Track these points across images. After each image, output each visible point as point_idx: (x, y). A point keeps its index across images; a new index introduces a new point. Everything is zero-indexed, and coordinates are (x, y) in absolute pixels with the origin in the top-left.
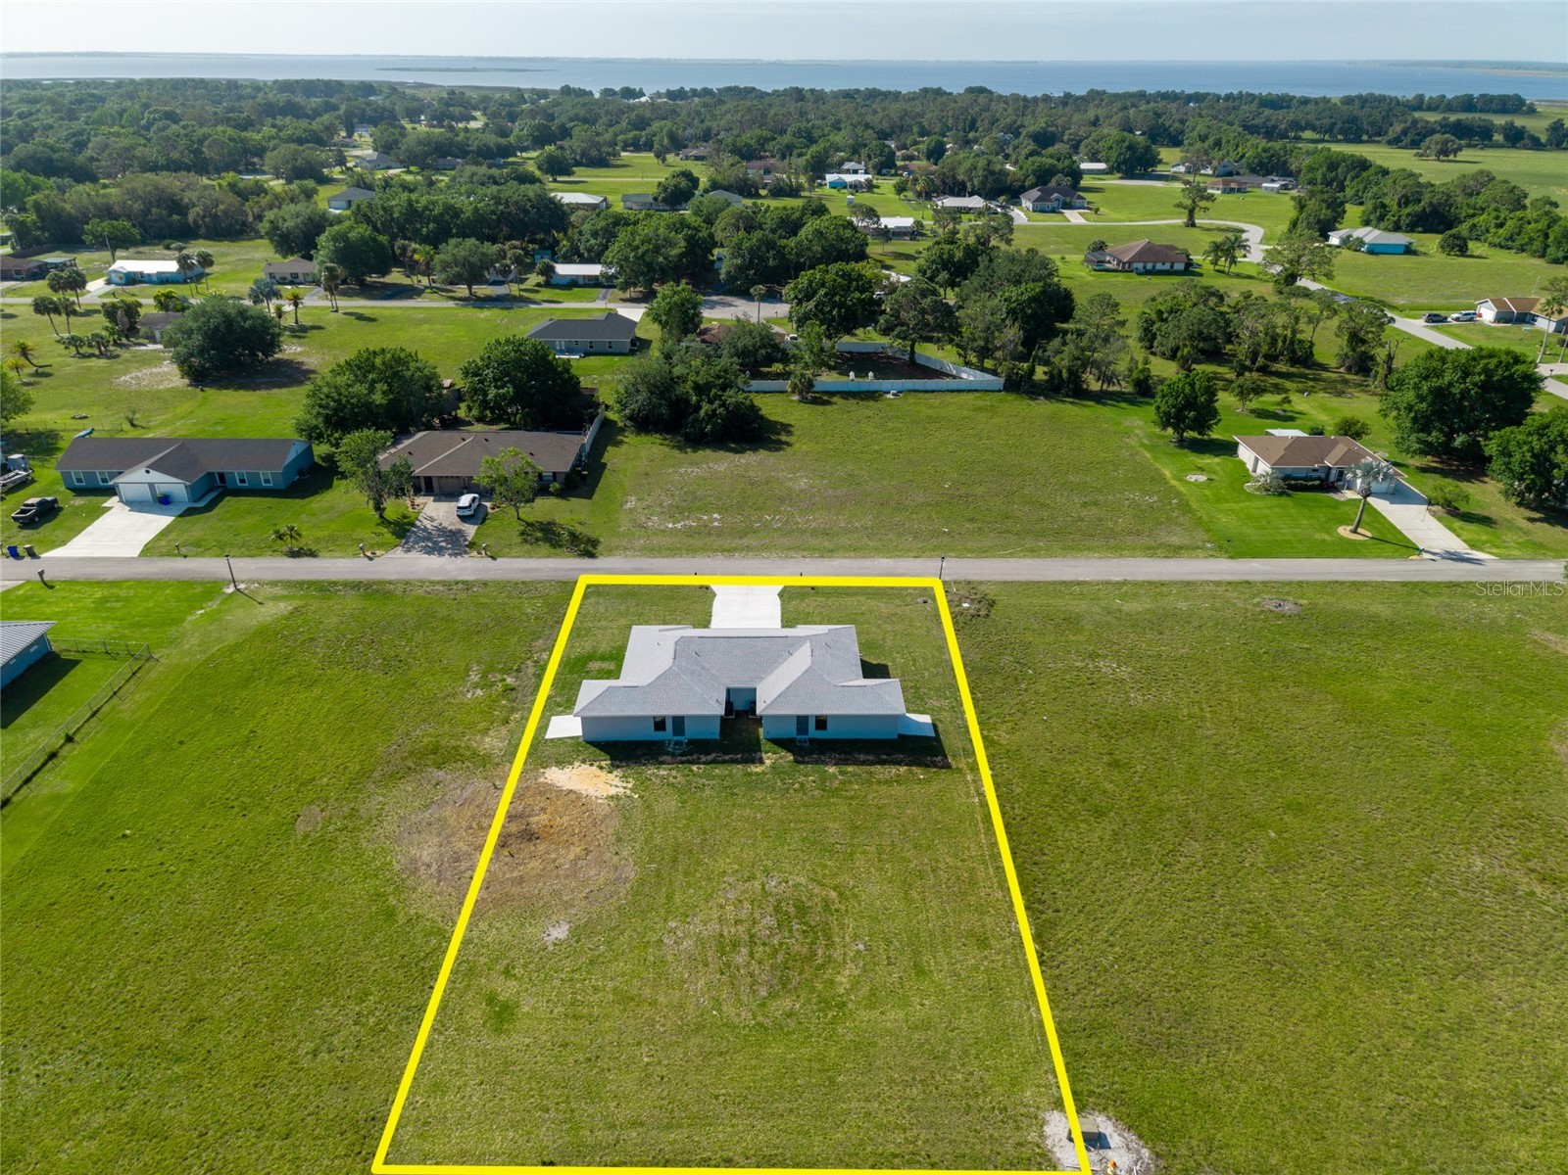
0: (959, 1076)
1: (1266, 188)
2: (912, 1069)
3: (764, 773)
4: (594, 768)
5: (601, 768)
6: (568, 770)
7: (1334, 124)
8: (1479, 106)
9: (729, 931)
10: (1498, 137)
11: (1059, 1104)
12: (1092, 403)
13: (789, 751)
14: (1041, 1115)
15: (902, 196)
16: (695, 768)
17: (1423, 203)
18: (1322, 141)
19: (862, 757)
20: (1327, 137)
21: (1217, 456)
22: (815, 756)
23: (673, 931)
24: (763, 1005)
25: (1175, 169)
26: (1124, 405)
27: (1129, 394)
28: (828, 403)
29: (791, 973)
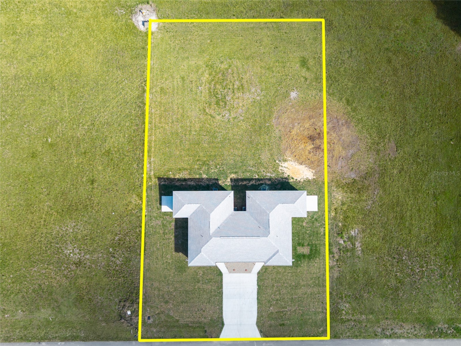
0: (177, 42)
2: (189, 44)
3: (231, 173)
4: (295, 178)
5: (292, 178)
6: (305, 177)
9: (240, 94)
11: (152, 33)
14: (157, 30)
16: (257, 177)
22: (211, 183)
23: (258, 95)
24: (230, 66)
29: (221, 78)
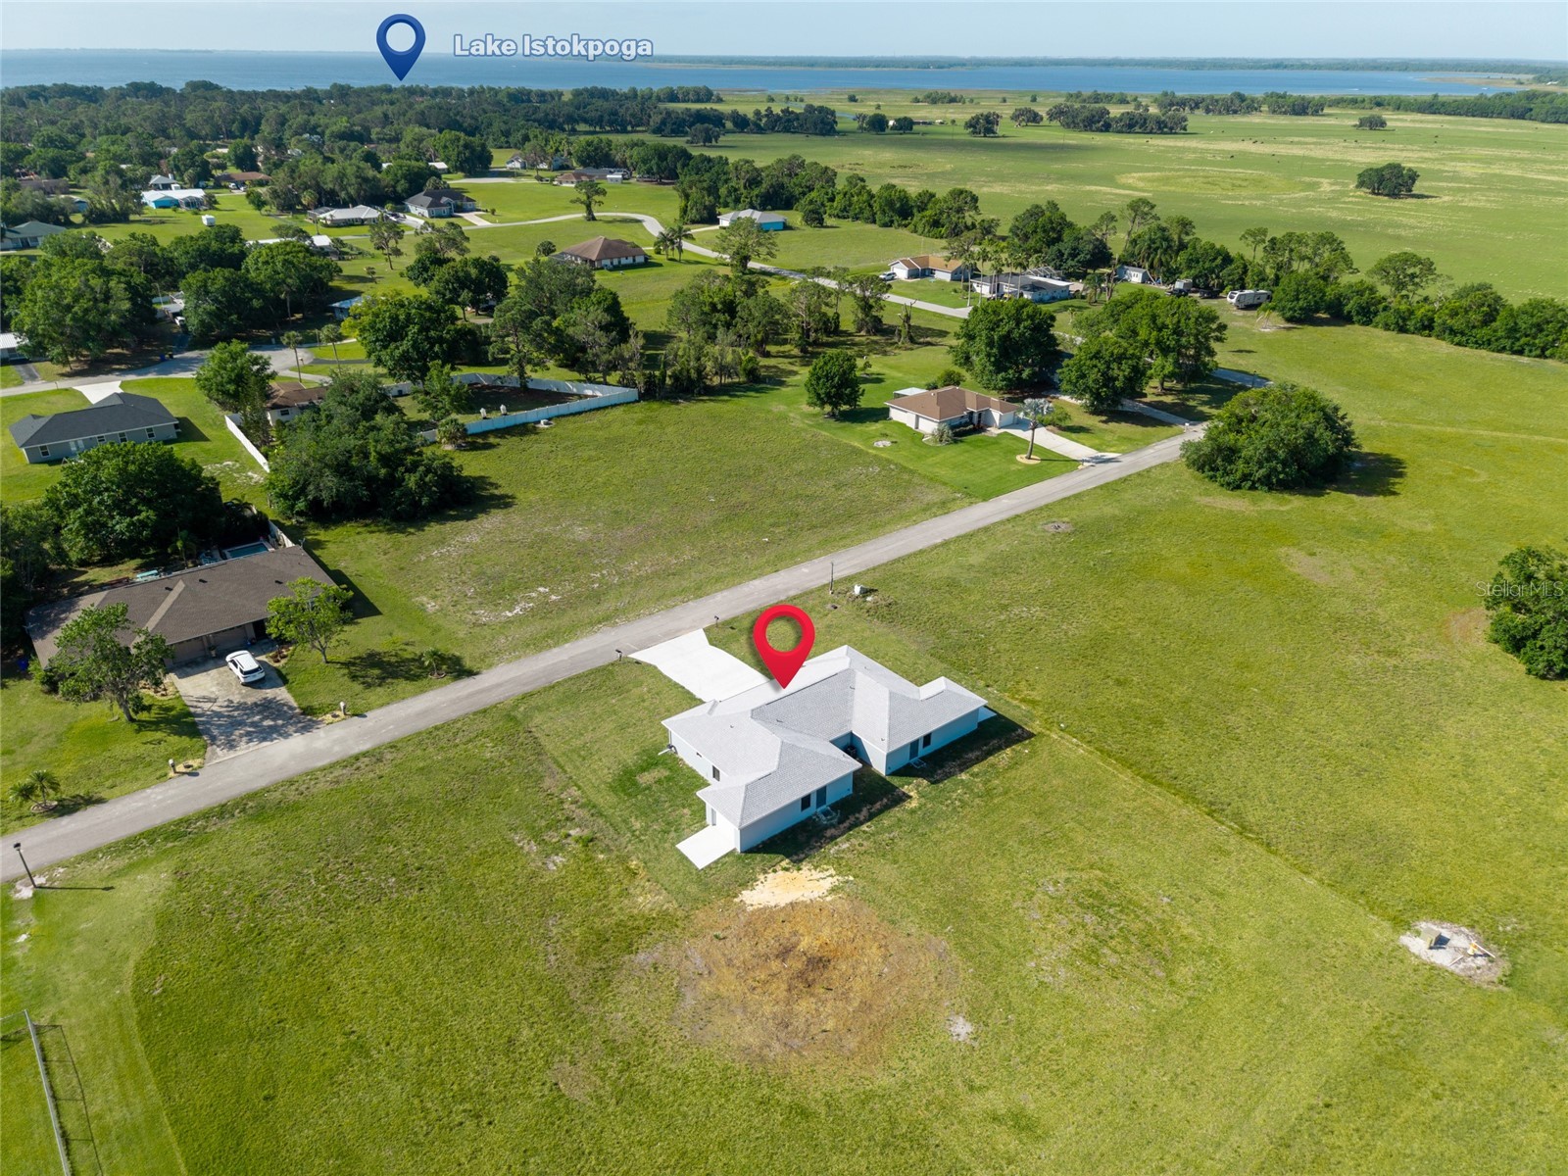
1: (611, 179)
3: (923, 806)
4: (781, 873)
5: (787, 869)
6: (759, 887)
7: (602, 116)
8: (680, 96)
9: (1076, 944)
10: (729, 125)
12: (726, 398)
13: (919, 776)
15: (263, 211)
17: (764, 186)
18: (595, 133)
19: (972, 755)
20: (598, 129)
21: (876, 421)
22: (939, 772)
24: (1173, 984)
25: (510, 165)
26: (752, 394)
27: (744, 383)
28: (490, 446)
